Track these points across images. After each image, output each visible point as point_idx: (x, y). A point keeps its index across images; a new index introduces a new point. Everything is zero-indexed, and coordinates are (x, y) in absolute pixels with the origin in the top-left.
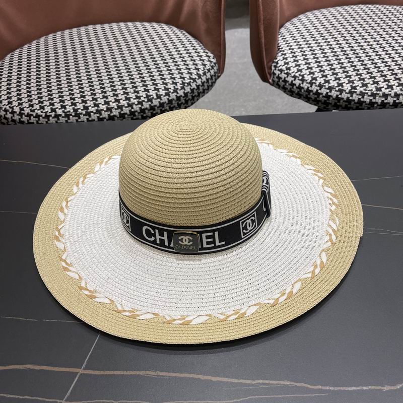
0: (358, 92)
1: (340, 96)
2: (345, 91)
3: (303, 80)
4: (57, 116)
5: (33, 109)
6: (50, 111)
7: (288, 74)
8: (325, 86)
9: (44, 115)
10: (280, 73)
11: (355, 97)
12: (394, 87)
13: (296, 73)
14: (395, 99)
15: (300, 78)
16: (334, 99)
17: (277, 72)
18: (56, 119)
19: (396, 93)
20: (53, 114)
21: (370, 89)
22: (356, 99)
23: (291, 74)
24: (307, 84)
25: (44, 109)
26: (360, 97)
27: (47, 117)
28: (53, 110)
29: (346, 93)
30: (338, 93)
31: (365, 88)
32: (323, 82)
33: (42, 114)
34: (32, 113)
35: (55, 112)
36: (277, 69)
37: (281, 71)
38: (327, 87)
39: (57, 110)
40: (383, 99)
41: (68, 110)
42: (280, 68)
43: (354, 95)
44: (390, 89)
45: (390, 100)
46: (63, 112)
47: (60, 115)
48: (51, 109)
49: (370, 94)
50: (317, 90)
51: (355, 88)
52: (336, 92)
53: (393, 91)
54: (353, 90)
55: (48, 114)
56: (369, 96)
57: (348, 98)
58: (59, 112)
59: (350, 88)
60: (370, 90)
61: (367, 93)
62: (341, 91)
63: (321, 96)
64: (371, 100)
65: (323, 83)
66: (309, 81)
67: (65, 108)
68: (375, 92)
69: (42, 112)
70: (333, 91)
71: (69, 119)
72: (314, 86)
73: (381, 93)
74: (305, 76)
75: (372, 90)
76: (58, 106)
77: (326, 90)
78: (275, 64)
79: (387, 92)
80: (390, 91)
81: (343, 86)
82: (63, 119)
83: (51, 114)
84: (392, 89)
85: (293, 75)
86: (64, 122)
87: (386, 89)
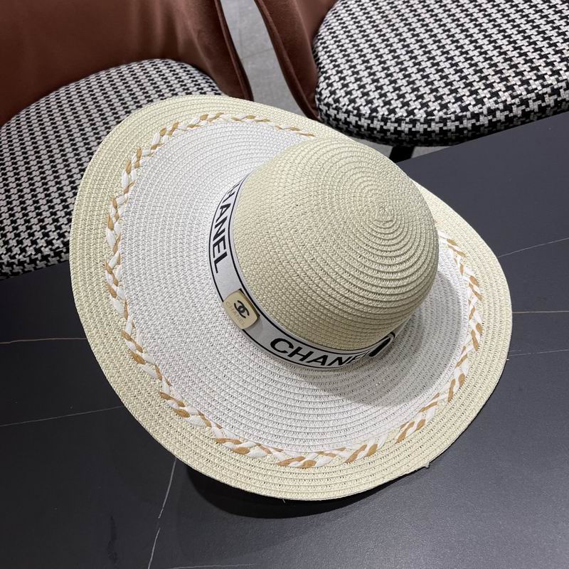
0: (437, 120)
1: (413, 130)
2: (419, 120)
3: (359, 115)
4: (45, 258)
5: (12, 254)
6: (34, 253)
7: (337, 109)
8: (390, 119)
9: (28, 260)
10: (327, 108)
11: (435, 127)
12: (485, 100)
13: (348, 105)
14: (490, 117)
15: (355, 112)
16: (406, 134)
17: (324, 108)
18: (45, 262)
19: (489, 109)
20: (39, 256)
21: (452, 110)
22: (437, 129)
23: (341, 109)
24: (366, 121)
25: (26, 252)
26: (441, 125)
27: (33, 261)
28: (38, 251)
29: (421, 123)
30: (411, 126)
31: (445, 110)
32: (386, 113)
33: (25, 259)
34: (13, 261)
35: (41, 252)
36: (322, 103)
37: (328, 105)
38: (393, 119)
39: (42, 249)
40: (474, 121)
41: (56, 246)
42: (325, 101)
43: (433, 124)
44: (480, 106)
45: (484, 120)
46: (51, 249)
47: (49, 255)
48: (35, 249)
49: (453, 118)
50: (382, 127)
51: (431, 114)
52: (407, 125)
53: (484, 107)
54: (429, 118)
55: (33, 257)
56: (453, 121)
57: (425, 130)
58: (46, 251)
59: (425, 116)
60: (452, 113)
61: (450, 118)
62: (414, 122)
63: (389, 134)
64: (457, 127)
65: (388, 115)
66: (367, 115)
67: (52, 245)
68: (460, 114)
69: (24, 256)
70: (403, 124)
71: (61, 257)
72: (375, 122)
73: (468, 114)
74: (361, 108)
75: (455, 112)
76: (42, 243)
77: (392, 124)
78: (318, 96)
79: (476, 110)
80: (481, 108)
81: (414, 115)
82: (54, 259)
83: (36, 256)
84: (483, 104)
85: (344, 110)
86: (56, 262)
87: (474, 106)
